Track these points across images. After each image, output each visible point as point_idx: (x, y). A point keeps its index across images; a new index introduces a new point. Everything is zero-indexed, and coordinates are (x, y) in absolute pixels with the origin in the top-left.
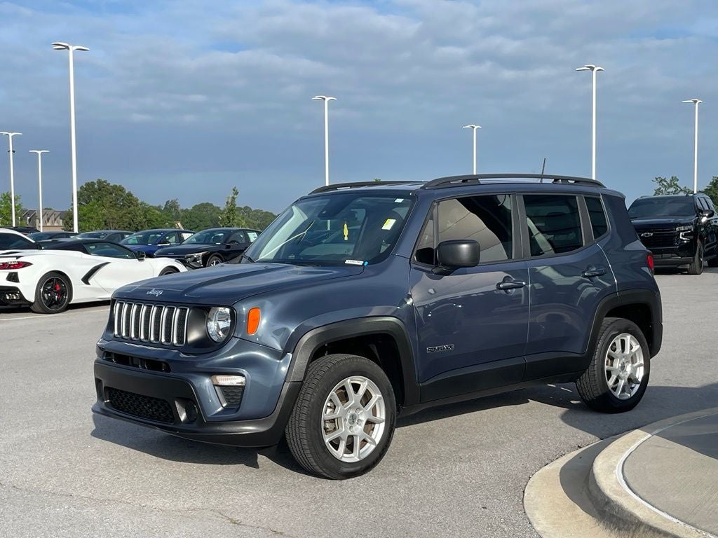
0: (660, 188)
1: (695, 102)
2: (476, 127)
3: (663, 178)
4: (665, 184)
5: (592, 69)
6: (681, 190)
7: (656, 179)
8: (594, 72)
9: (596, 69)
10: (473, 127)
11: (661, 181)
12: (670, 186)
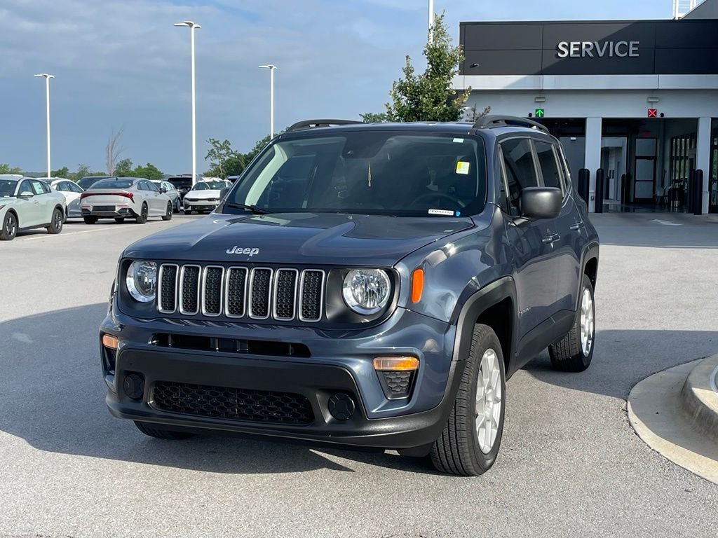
0: (213, 150)
1: (271, 67)
2: (49, 76)
3: (216, 140)
4: (218, 146)
5: (191, 25)
6: (232, 153)
7: (210, 140)
8: (193, 29)
9: (194, 26)
10: (46, 76)
11: (214, 143)
12: (222, 148)
